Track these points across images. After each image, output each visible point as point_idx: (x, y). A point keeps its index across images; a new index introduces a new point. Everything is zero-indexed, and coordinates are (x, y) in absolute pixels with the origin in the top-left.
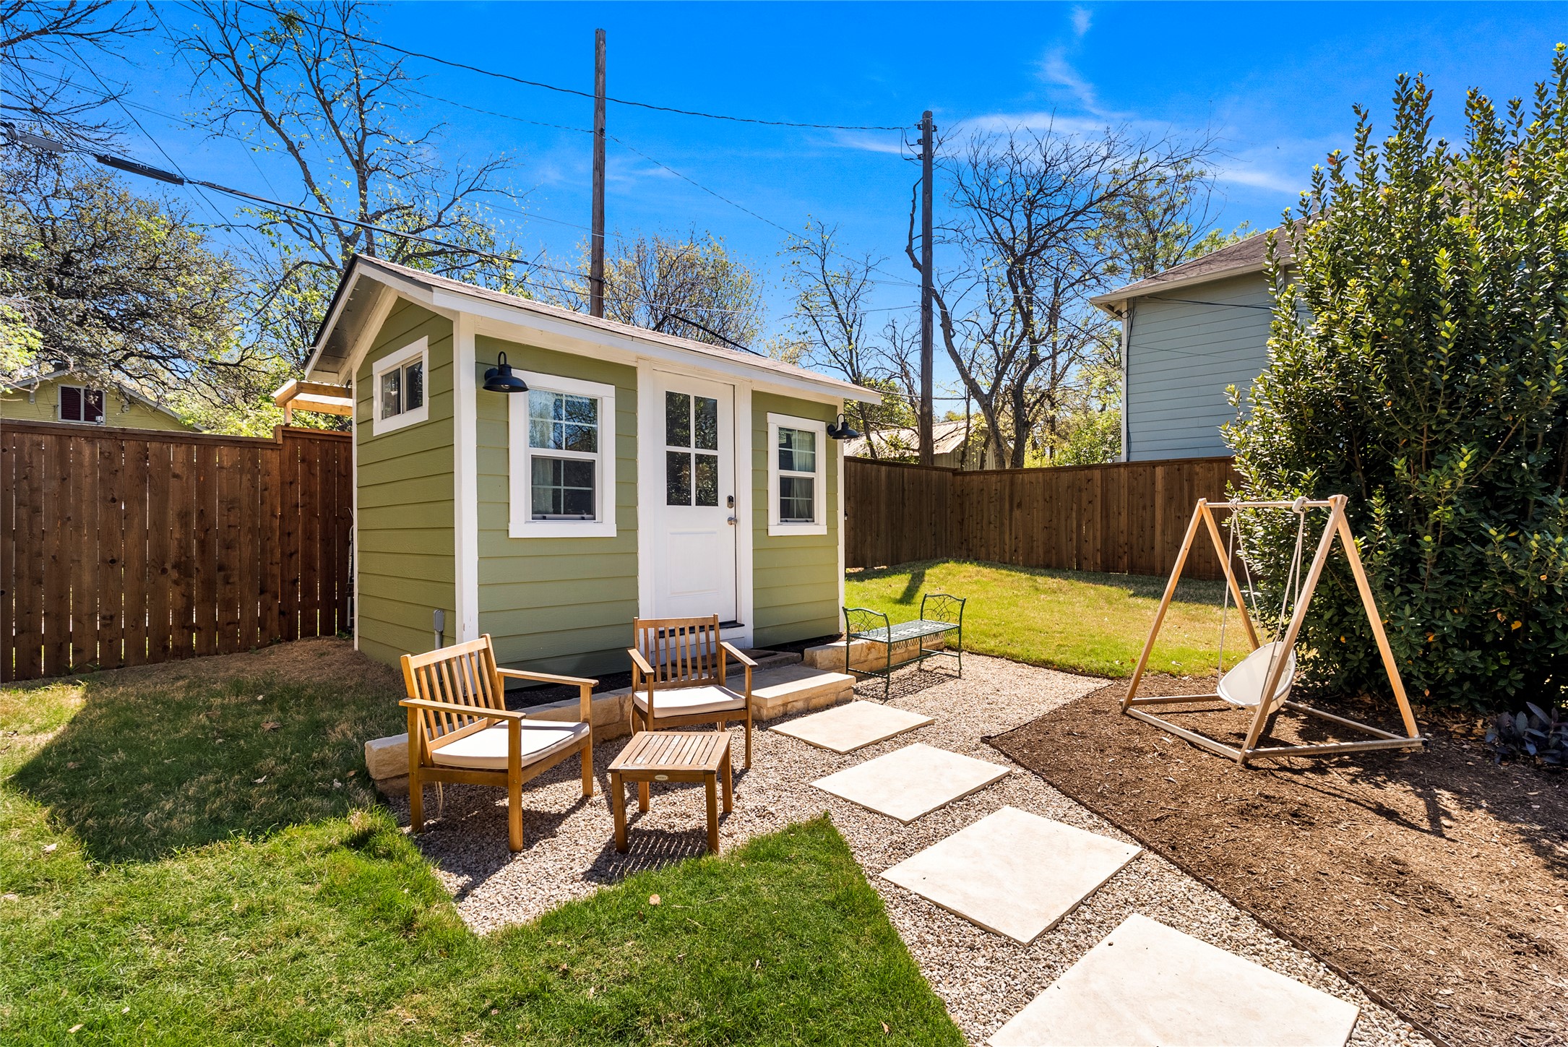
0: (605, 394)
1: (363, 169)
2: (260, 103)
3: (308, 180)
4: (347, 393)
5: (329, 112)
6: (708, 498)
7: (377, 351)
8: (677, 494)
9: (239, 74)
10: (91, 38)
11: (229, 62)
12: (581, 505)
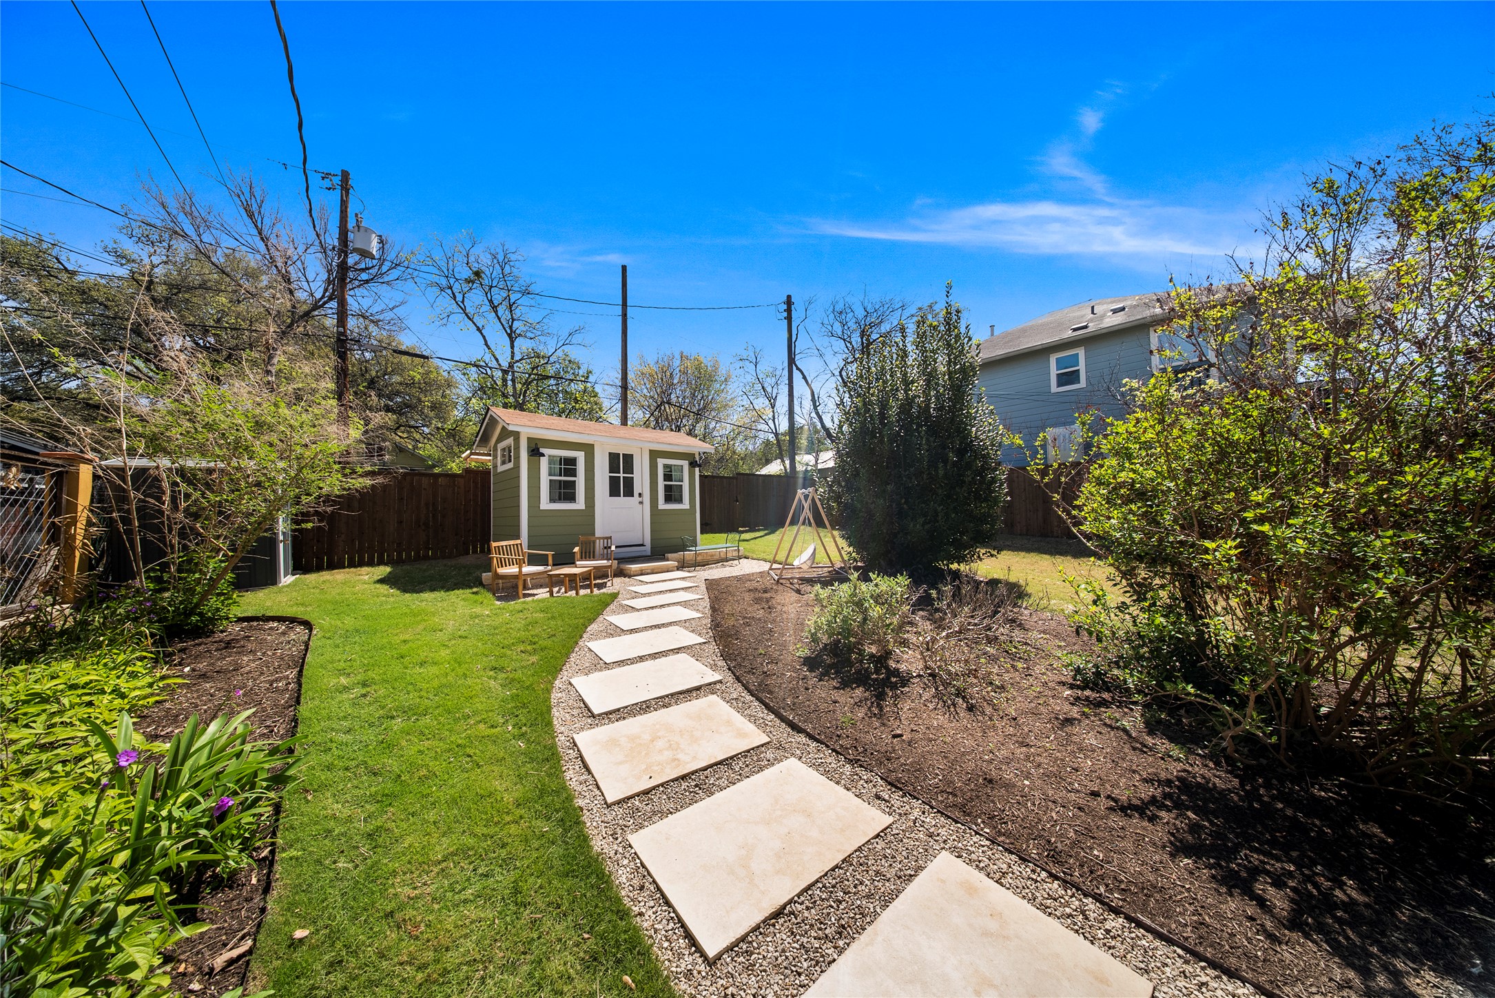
0: (580, 456)
1: (512, 336)
2: (464, 310)
3: (486, 344)
4: (490, 455)
5: (496, 312)
6: (629, 492)
7: (499, 440)
8: (614, 492)
9: (454, 298)
10: (388, 283)
11: (449, 291)
12: (571, 498)
